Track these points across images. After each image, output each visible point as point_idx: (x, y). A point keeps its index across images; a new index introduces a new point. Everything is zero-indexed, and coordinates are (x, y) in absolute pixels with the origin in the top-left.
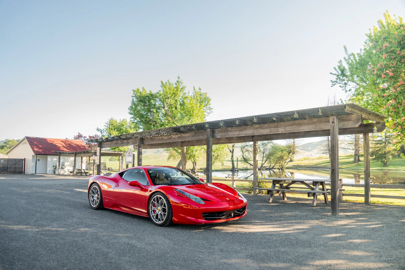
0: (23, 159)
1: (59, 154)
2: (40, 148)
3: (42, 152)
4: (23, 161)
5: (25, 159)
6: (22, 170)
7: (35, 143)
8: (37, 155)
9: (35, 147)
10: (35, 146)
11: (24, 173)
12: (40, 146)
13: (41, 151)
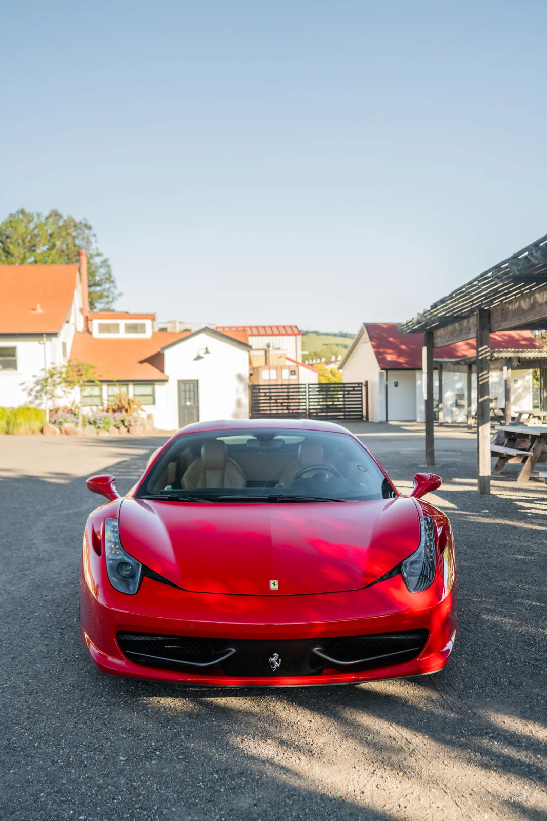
0: (362, 384)
1: (439, 367)
2: (401, 353)
3: (406, 363)
4: (362, 387)
5: (366, 382)
6: (362, 411)
7: (391, 339)
8: (387, 370)
9: (390, 351)
10: (392, 349)
11: (367, 418)
12: (403, 347)
13: (402, 360)
